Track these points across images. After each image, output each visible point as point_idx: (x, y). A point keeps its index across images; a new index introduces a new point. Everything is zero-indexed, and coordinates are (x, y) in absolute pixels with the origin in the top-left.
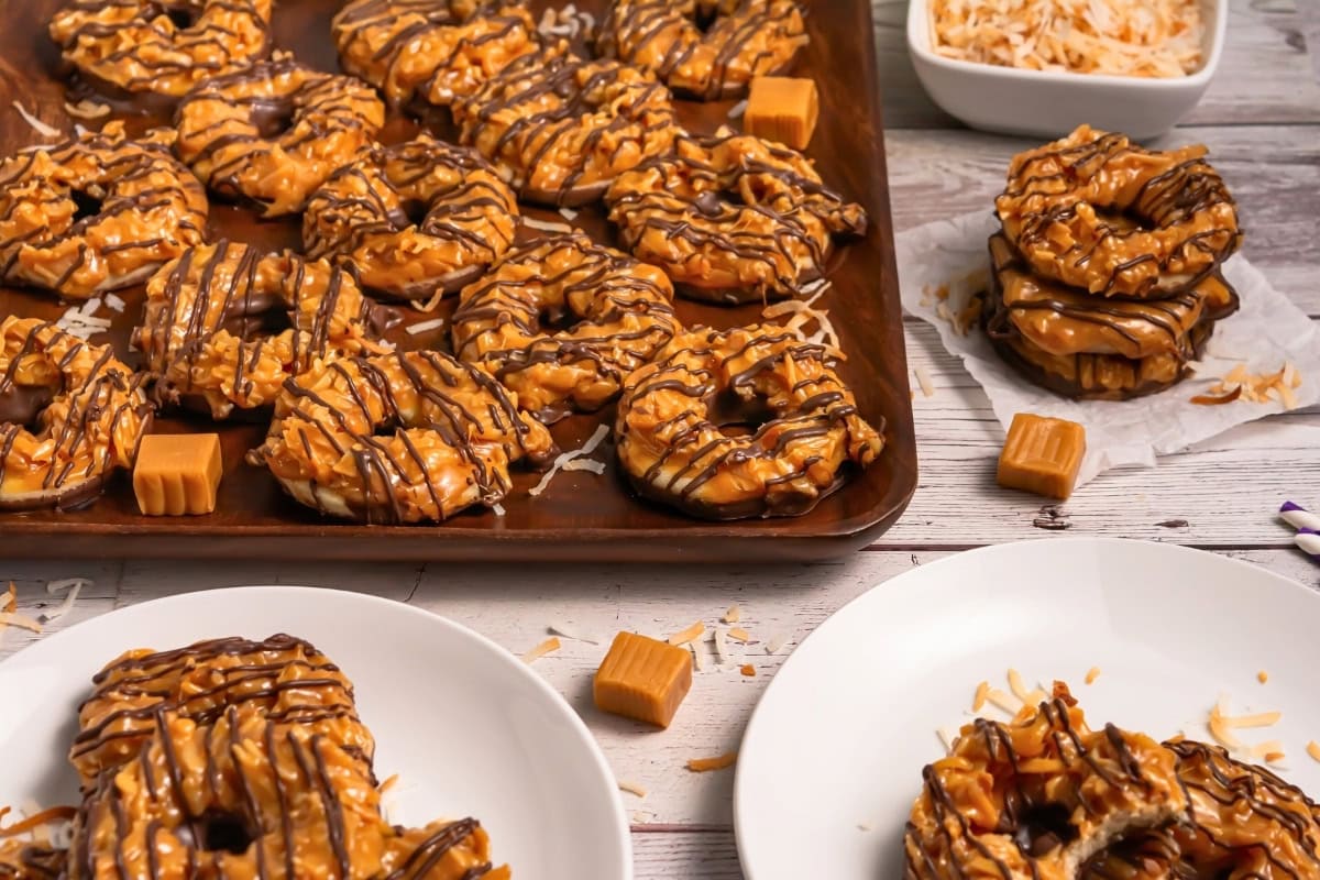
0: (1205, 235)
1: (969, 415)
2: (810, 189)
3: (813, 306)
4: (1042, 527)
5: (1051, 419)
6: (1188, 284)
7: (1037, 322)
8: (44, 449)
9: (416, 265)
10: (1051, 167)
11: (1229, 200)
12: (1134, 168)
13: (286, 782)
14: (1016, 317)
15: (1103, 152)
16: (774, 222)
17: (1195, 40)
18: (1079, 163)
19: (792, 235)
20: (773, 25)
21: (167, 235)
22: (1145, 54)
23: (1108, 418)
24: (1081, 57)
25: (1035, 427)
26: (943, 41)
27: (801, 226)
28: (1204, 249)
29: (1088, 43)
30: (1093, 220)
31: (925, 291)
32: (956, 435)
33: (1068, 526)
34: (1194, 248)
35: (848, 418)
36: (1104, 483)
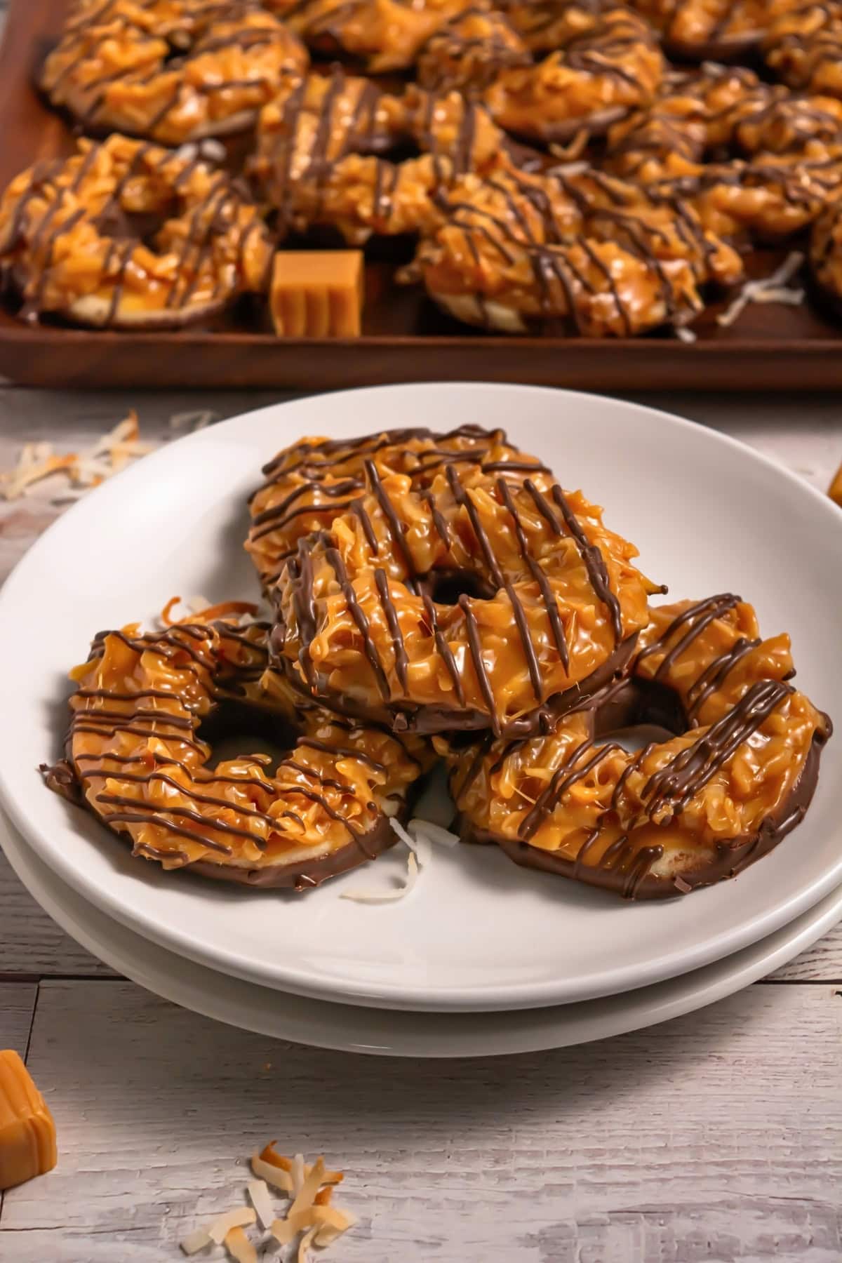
8: (168, 264)
9: (558, 103)
13: (529, 533)
21: (272, 76)
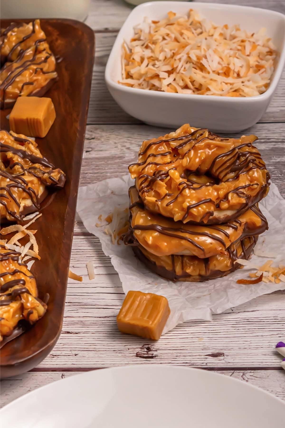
0: (244, 188)
1: (111, 290)
2: (34, 160)
3: (27, 228)
4: (141, 357)
5: (149, 294)
6: (233, 215)
7: (147, 237)
10: (163, 148)
11: (261, 166)
12: (210, 149)
14: (136, 234)
15: (194, 140)
16: (8, 180)
17: (267, 75)
18: (181, 145)
19: (18, 187)
20: (34, 67)
22: (238, 84)
23: (190, 292)
24: (201, 85)
25: (139, 299)
26: (129, 76)
27: (24, 182)
28: (242, 195)
29: (204, 77)
30: (179, 179)
31: (100, 218)
32: (102, 302)
33: (155, 356)
34: (235, 195)
35: (22, 295)
36: (180, 331)
